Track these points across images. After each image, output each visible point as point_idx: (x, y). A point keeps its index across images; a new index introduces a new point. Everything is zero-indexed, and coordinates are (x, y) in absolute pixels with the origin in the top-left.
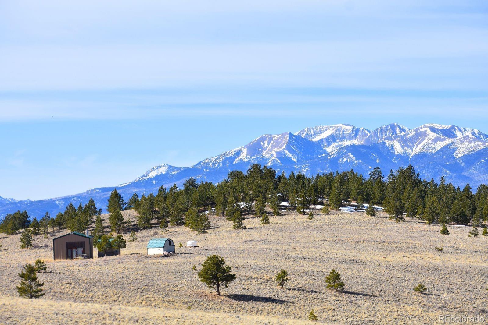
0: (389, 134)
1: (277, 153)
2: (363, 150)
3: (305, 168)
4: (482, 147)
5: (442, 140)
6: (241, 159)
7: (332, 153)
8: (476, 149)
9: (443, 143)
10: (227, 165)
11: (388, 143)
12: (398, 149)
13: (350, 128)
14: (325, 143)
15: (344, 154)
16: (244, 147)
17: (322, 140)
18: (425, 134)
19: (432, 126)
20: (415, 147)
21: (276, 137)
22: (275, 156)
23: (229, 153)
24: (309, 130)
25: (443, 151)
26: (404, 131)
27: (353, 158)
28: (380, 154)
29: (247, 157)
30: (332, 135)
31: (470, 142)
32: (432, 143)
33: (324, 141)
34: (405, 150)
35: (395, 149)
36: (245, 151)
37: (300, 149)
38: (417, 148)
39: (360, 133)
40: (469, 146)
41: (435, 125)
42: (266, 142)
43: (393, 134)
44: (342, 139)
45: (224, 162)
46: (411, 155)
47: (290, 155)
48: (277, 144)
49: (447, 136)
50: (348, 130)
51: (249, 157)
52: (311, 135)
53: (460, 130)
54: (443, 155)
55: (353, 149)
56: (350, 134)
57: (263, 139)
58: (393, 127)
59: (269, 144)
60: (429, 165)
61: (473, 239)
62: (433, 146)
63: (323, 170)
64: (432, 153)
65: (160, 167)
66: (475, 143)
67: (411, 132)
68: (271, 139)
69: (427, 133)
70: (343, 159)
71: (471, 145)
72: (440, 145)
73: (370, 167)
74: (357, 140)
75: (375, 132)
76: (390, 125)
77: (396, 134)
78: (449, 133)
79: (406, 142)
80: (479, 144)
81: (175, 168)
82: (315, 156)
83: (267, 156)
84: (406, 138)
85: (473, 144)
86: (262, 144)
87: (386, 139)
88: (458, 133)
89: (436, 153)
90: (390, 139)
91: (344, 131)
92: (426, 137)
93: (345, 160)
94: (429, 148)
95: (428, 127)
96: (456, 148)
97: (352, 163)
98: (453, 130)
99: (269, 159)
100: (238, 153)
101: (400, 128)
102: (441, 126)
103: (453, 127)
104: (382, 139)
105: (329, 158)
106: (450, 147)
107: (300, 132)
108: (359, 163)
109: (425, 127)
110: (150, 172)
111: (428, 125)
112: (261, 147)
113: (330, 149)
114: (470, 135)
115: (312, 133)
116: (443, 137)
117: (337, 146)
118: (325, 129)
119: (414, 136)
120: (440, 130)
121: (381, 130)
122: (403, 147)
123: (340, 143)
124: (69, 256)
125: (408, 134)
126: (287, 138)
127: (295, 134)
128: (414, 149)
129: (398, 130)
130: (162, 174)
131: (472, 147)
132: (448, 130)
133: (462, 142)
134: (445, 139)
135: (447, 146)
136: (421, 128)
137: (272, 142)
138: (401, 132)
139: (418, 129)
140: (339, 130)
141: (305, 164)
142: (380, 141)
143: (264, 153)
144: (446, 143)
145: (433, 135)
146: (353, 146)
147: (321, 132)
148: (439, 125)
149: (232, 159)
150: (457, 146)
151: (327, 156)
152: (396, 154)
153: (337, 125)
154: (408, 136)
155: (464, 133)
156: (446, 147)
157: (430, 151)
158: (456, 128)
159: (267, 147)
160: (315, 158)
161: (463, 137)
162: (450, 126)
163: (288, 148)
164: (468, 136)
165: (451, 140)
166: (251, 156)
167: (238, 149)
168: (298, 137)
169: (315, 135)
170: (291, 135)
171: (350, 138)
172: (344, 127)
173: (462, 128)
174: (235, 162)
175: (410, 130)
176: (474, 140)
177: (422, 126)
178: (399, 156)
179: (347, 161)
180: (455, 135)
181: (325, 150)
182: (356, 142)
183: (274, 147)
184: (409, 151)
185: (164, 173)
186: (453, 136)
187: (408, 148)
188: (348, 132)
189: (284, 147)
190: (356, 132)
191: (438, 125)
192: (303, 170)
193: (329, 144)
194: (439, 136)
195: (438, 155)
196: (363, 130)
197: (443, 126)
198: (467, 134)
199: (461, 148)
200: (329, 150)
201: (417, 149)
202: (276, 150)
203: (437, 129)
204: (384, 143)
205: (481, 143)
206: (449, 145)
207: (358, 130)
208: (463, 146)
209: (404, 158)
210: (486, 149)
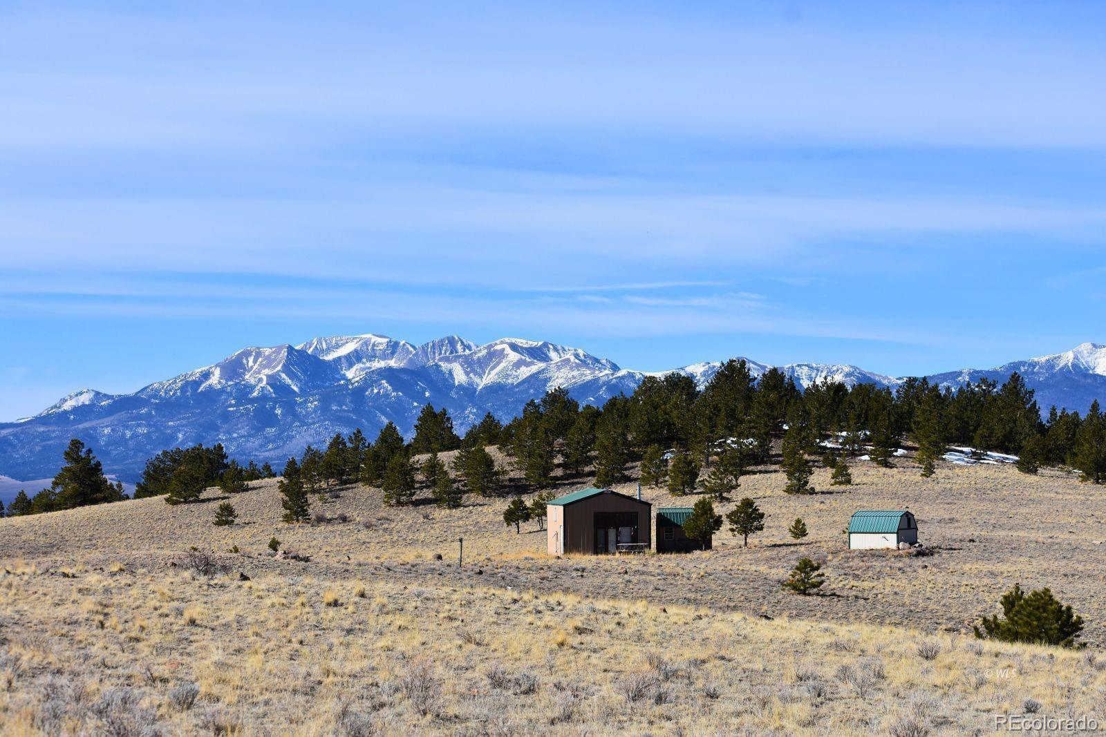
0: (445, 353)
1: (268, 376)
2: (405, 377)
3: (312, 402)
4: (590, 378)
5: (528, 365)
6: (210, 385)
7: (356, 379)
8: (580, 382)
9: (529, 368)
10: (189, 394)
11: (444, 366)
12: (460, 376)
13: (385, 340)
14: (344, 365)
15: (375, 382)
16: (217, 366)
17: (339, 358)
18: (501, 355)
19: (513, 341)
20: (486, 375)
21: (267, 351)
22: (264, 382)
23: (191, 375)
24: (319, 341)
25: (529, 382)
26: (469, 348)
27: (389, 388)
28: (432, 385)
29: (220, 383)
30: (356, 351)
31: (572, 368)
32: (512, 369)
33: (343, 360)
34: (470, 378)
35: (455, 377)
36: (217, 372)
37: (304, 372)
38: (490, 376)
39: (399, 350)
40: (570, 376)
41: (518, 340)
42: (251, 360)
43: (451, 353)
44: (372, 357)
45: (183, 389)
46: (480, 387)
47: (289, 381)
48: (269, 362)
49: (535, 358)
50: (381, 344)
51: (223, 381)
52: (322, 351)
53: (556, 349)
54: (529, 388)
55: (389, 373)
56: (384, 351)
57: (247, 354)
58: (452, 342)
59: (255, 362)
60: (507, 402)
62: (514, 373)
63: (341, 406)
64: (513, 384)
65: (81, 393)
66: (579, 370)
67: (480, 350)
68: (258, 355)
69: (505, 352)
70: (373, 390)
71: (573, 373)
72: (525, 372)
73: (415, 404)
74: (394, 360)
75: (424, 349)
76: (448, 338)
77: (457, 352)
78: (538, 353)
79: (472, 365)
80: (585, 372)
81: (105, 395)
82: (327, 384)
83: (253, 381)
84: (472, 360)
85: (575, 373)
86: (245, 361)
87: (441, 360)
88: (553, 354)
89: (519, 384)
90: (447, 360)
91: (374, 345)
92: (503, 358)
93: (376, 391)
94: (507, 376)
95: (507, 343)
96: (550, 378)
97: (387, 396)
98: (545, 350)
99: (255, 386)
100: (206, 375)
101: (462, 343)
102: (527, 343)
103: (545, 345)
104: (434, 359)
105: (350, 387)
106: (541, 376)
107: (306, 345)
108: (398, 397)
109: (502, 343)
110: (65, 400)
111: (507, 340)
112: (242, 366)
113: (353, 374)
114: (572, 358)
115: (325, 347)
116: (530, 360)
117: (363, 369)
118: (345, 341)
119: (484, 357)
120: (526, 349)
121: (433, 347)
122: (467, 374)
123: (368, 365)
125: (475, 353)
126: (284, 353)
127: (297, 348)
128: (484, 378)
129: (459, 347)
130: (84, 405)
131: (574, 377)
132: (537, 348)
133: (559, 368)
134: (533, 363)
135: (536, 374)
136: (496, 344)
137: (260, 360)
138: (464, 351)
139: (490, 347)
140: (366, 343)
141: (312, 395)
142: (431, 363)
143: (247, 377)
144: (534, 369)
145: (514, 356)
146: (390, 369)
147: (338, 346)
148: (524, 341)
149: (197, 384)
150: (551, 374)
151: (347, 385)
152: (457, 384)
153: (363, 336)
154: (475, 358)
155: (562, 354)
156: (534, 376)
157: (510, 381)
158: (551, 347)
159: (252, 367)
160: (329, 387)
161: (561, 361)
162: (540, 343)
163: (286, 369)
164: (568, 360)
165: (541, 365)
166: (227, 381)
167: (206, 368)
168: (302, 353)
169: (329, 350)
170: (290, 349)
171: (384, 357)
172: (375, 339)
173: (559, 347)
174: (201, 388)
175: (477, 347)
176: (578, 366)
177: (498, 342)
178: (461, 387)
179: (379, 392)
180: (548, 357)
181: (344, 375)
182: (392, 363)
183: (263, 367)
184: (476, 379)
185: (87, 403)
186: (546, 359)
187: (475, 375)
188: (381, 347)
189: (279, 368)
190: (393, 347)
191: (522, 341)
192: (310, 404)
193: (351, 365)
194: (523, 358)
195: (521, 388)
196: (404, 345)
197: (531, 343)
198: (567, 357)
199: (557, 378)
200: (350, 374)
201: (489, 378)
202: (267, 371)
203: (521, 347)
204: (437, 366)
205: (588, 372)
206: (539, 372)
207: (396, 344)
208: (561, 375)
209: (468, 391)
210: (596, 380)
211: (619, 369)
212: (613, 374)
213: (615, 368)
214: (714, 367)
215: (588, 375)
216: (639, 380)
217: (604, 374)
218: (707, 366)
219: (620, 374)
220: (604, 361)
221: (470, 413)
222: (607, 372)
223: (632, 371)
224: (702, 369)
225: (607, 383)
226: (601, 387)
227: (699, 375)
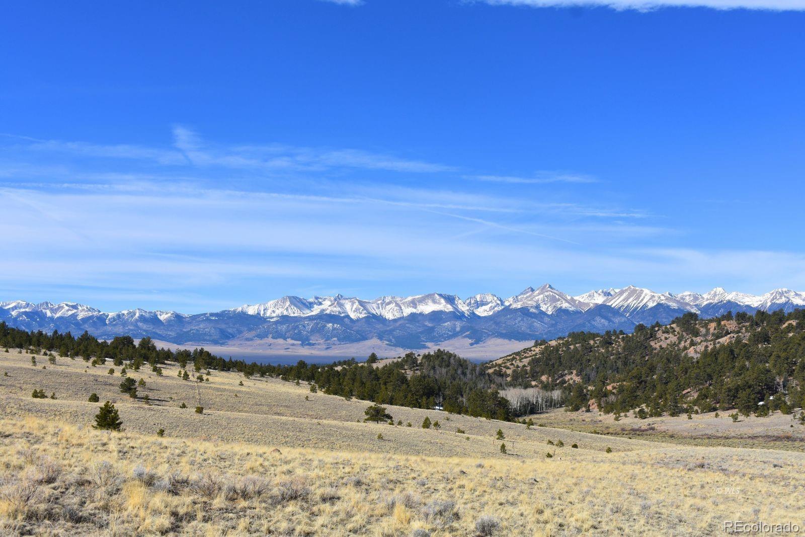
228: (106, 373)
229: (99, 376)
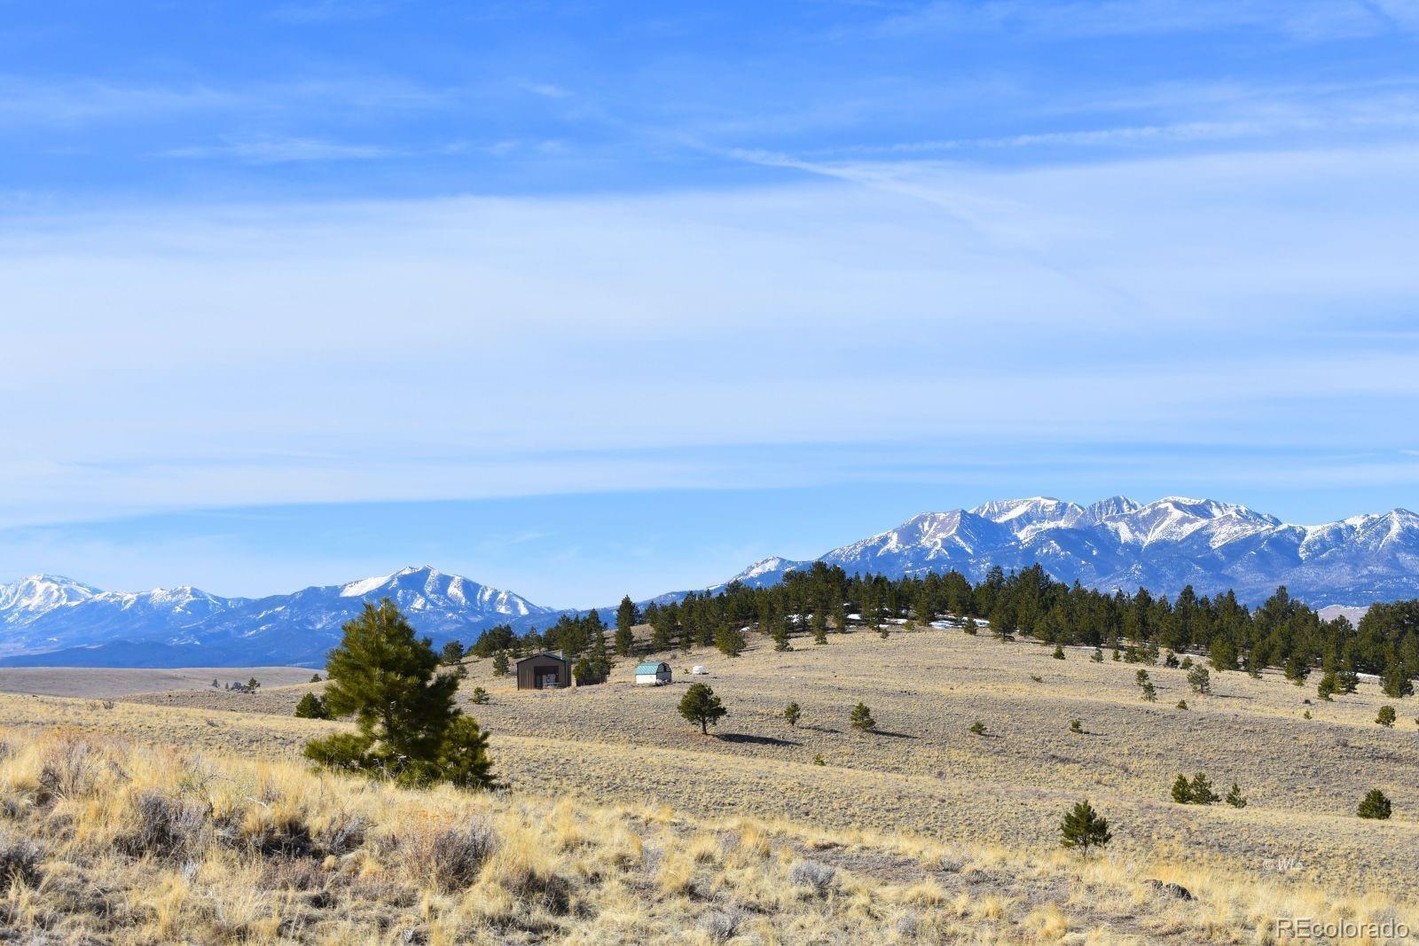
0: (1112, 512)
1: (943, 540)
2: (1073, 537)
3: (984, 563)
4: (1251, 532)
5: (1191, 521)
6: (888, 550)
7: (1026, 541)
8: (1241, 536)
9: (1192, 525)
10: (868, 558)
11: (1110, 525)
12: (1125, 534)
13: (1056, 502)
14: (1016, 527)
15: (1045, 542)
16: (894, 531)
17: (1011, 521)
18: (1165, 512)
19: (1177, 500)
20: (1151, 532)
21: (942, 516)
22: (939, 546)
23: (870, 540)
24: (991, 505)
25: (1193, 539)
26: (1135, 507)
27: (1058, 548)
28: (1099, 543)
29: (897, 547)
30: (1026, 513)
31: (1233, 524)
32: (1176, 526)
33: (1014, 522)
34: (1136, 536)
35: (1121, 535)
36: (895, 537)
37: (977, 535)
38: (1154, 534)
39: (1068, 511)
40: (1232, 531)
41: (1181, 498)
42: (926, 524)
43: (1118, 512)
44: (1042, 519)
45: (863, 554)
46: (1146, 545)
47: (962, 543)
48: (944, 526)
49: (1198, 515)
50: (1051, 506)
51: (901, 546)
52: (994, 514)
53: (1219, 507)
54: (1193, 544)
55: (1058, 534)
56: (1053, 512)
57: (922, 519)
58: (1118, 502)
59: (930, 526)
60: (1171, 558)
61: (1097, 664)
62: (1178, 530)
63: (1012, 567)
64: (1177, 541)
65: (767, 561)
66: (1240, 526)
67: (1145, 509)
68: (933, 519)
69: (1169, 511)
70: (1042, 550)
71: (1235, 529)
72: (1188, 529)
73: (1083, 562)
74: (1063, 520)
75: (1091, 510)
76: (1114, 498)
77: (1123, 512)
78: (1201, 511)
79: (1138, 524)
80: (1246, 528)
81: (789, 562)
82: (1000, 546)
83: (928, 545)
84: (1138, 519)
85: (1238, 528)
86: (921, 527)
87: (1107, 519)
88: (1215, 511)
89: (1183, 541)
90: (1113, 519)
91: (1043, 507)
92: (1167, 516)
93: (1045, 551)
94: (1172, 533)
95: (1171, 502)
96: (1213, 534)
97: (1056, 555)
98: (1208, 507)
99: (930, 549)
100: (884, 541)
101: (1128, 502)
102: (1190, 501)
103: (1208, 502)
104: (1101, 519)
105: (1021, 548)
106: (1204, 532)
107: (978, 510)
108: (1066, 556)
109: (1166, 501)
110: (753, 568)
111: (1170, 498)
112: (918, 531)
113: (1024, 535)
114: (1234, 515)
115: (996, 510)
116: (1193, 517)
117: (1033, 530)
118: (1015, 504)
119: (1149, 515)
120: (1189, 506)
121: (1100, 507)
122: (1133, 532)
123: (1038, 526)
124: (538, 685)
125: (1140, 512)
126: (958, 518)
127: (971, 512)
128: (1149, 535)
129: (1125, 506)
130: (770, 572)
131: (1236, 532)
132: (1200, 506)
133: (1221, 524)
134: (1196, 520)
135: (1199, 530)
136: (1160, 503)
137: (935, 524)
138: (1130, 510)
139: (1155, 505)
140: (1036, 505)
141: (985, 557)
142: (1098, 523)
143: (922, 541)
144: (1197, 525)
145: (1177, 514)
146: (1058, 530)
147: (1009, 509)
148: (1188, 500)
149: (875, 549)
150: (1213, 530)
151: (1018, 546)
152: (1123, 542)
153: (1033, 499)
154: (1140, 516)
155: (1224, 511)
156: (1197, 533)
157: (1174, 538)
158: (1213, 504)
159: (927, 531)
160: (1001, 548)
161: (1223, 517)
162: (1203, 501)
163: (960, 532)
164: (1230, 516)
165: (1204, 522)
166: (904, 545)
167: (884, 534)
168: (975, 517)
169: (1000, 513)
170: (964, 513)
171: (1053, 518)
172: (1044, 501)
173: (1221, 504)
174: (880, 553)
175: (1143, 506)
176: (1239, 522)
177: (1162, 501)
178: (1127, 545)
179: (1048, 552)
180: (1210, 513)
181: (1016, 536)
182: (1062, 524)
183: (938, 531)
184: (1141, 537)
185: (773, 570)
186: (1209, 515)
187: (1140, 533)
188: (1051, 509)
189: (953, 531)
190: (1062, 508)
191: (1185, 499)
192: (982, 566)
193: (1022, 527)
194: (1187, 515)
195: (1185, 544)
196: (1072, 506)
197: (1193, 500)
198: (1230, 513)
199: (1220, 533)
200: (1021, 535)
201: (1154, 536)
202: (942, 535)
203: (1184, 505)
204: (1104, 525)
205: (1250, 527)
206: (1203, 529)
207: (1065, 506)
208: (1223, 530)
209: (1134, 549)
210: (1257, 535)
211: (1281, 524)
212: (1274, 529)
213: (1277, 522)
214: (1373, 519)
215: (1250, 530)
216: (1299, 534)
217: (1265, 529)
218: (1366, 518)
219: (1281, 528)
220: (1266, 516)
221: (1136, 569)
222: (1268, 526)
223: (1292, 525)
224: (1362, 521)
225: (1269, 538)
226: (1262, 541)
227: (1358, 527)
228: (1369, 721)
229: (1351, 729)
